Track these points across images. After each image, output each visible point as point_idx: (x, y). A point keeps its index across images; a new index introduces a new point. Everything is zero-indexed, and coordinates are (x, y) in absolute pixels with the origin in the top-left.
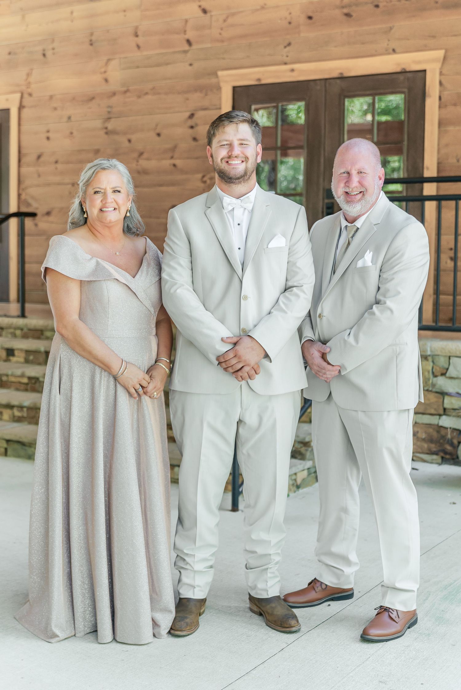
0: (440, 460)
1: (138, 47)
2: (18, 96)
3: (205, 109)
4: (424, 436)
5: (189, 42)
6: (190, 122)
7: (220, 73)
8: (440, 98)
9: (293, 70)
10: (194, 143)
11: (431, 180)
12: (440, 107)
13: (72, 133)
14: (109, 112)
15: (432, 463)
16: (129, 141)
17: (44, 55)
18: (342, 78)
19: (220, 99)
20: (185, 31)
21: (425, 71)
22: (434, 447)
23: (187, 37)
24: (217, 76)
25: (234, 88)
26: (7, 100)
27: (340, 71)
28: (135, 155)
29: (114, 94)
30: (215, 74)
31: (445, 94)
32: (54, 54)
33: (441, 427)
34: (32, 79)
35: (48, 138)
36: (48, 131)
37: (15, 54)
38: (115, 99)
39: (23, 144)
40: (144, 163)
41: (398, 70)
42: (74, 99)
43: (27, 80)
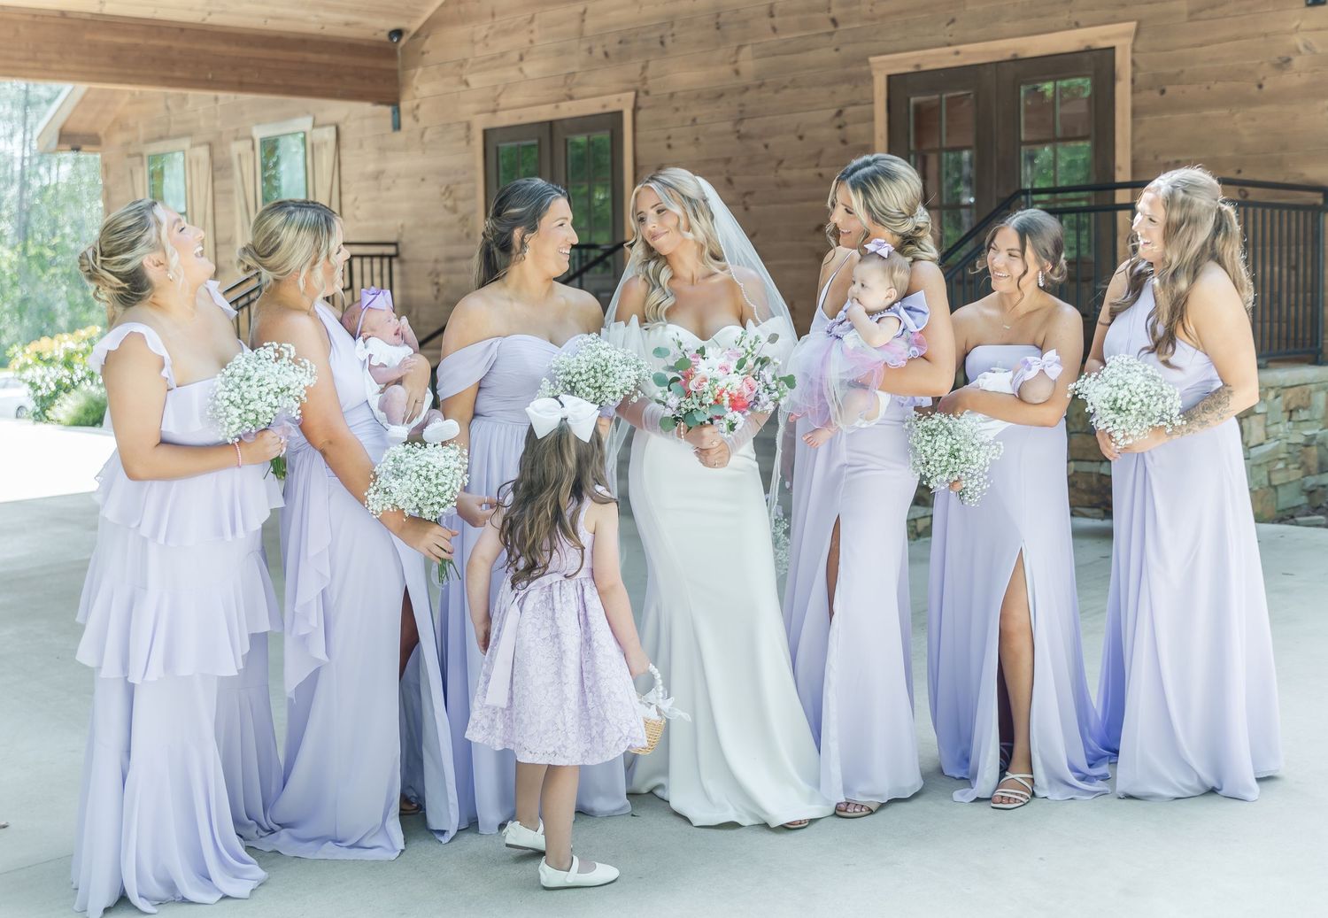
0: (1102, 515)
1: (774, 29)
2: (631, 95)
3: (855, 104)
4: (1083, 486)
5: (834, 22)
6: (838, 122)
7: (872, 59)
8: (1133, 81)
9: (957, 53)
10: (842, 147)
11: (1124, 186)
12: (1133, 92)
13: (697, 139)
14: (741, 112)
15: (1093, 518)
16: (766, 146)
17: (662, 43)
18: (1016, 60)
19: (872, 91)
20: (829, 9)
21: (1113, 48)
22: (1095, 499)
23: (831, 15)
24: (868, 63)
25: (889, 77)
26: (619, 100)
27: (1012, 52)
28: (773, 164)
29: (747, 89)
30: (865, 61)
31: (1139, 75)
32: (673, 41)
33: (1103, 475)
34: (649, 73)
35: (669, 146)
36: (669, 138)
37: (627, 42)
38: (748, 95)
39: (640, 153)
40: (784, 174)
41: (1082, 47)
42: (699, 96)
43: (642, 73)
